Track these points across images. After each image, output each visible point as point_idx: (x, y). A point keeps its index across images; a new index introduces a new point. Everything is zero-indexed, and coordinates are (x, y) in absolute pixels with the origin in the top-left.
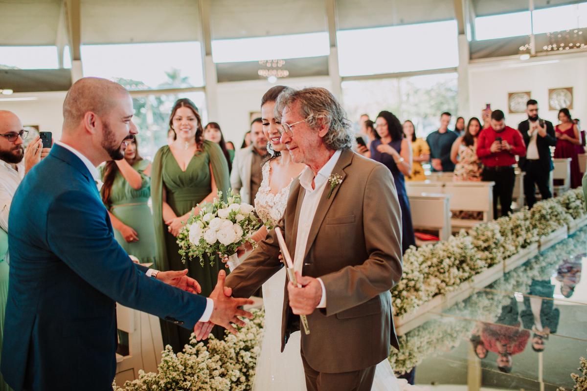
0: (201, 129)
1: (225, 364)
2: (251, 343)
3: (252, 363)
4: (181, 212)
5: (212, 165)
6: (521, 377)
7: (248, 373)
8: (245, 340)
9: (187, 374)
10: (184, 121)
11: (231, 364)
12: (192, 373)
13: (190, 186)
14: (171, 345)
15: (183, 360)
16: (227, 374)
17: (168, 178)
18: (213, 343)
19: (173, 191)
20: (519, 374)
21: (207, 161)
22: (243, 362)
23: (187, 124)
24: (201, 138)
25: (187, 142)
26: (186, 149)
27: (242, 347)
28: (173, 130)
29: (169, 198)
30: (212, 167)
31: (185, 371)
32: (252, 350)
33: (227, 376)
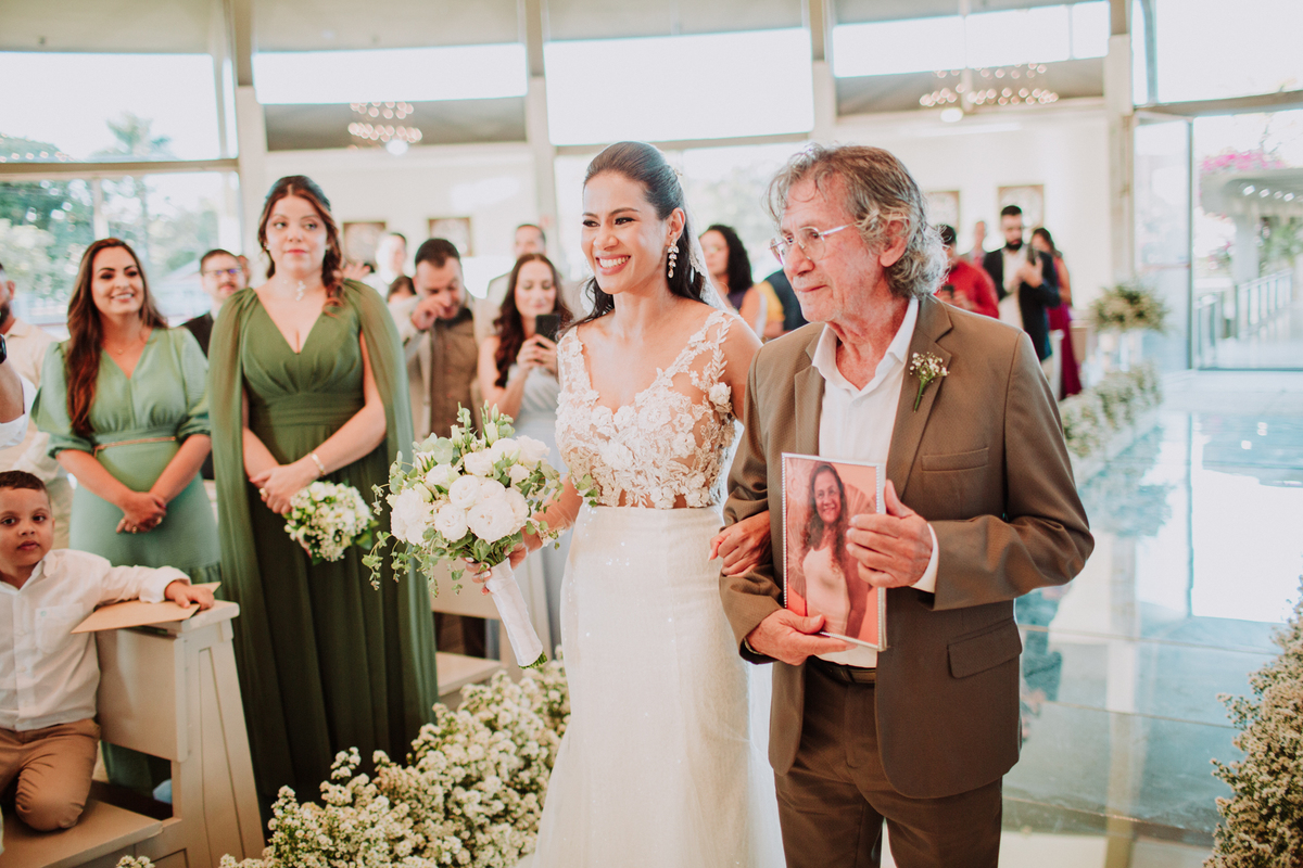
0: (336, 253)
1: (422, 824)
2: (477, 769)
3: (482, 816)
4: (290, 454)
5: (366, 339)
6: (1069, 807)
7: (473, 841)
8: (465, 762)
9: (338, 855)
10: (294, 230)
11: (434, 821)
12: (348, 852)
13: (314, 388)
14: (291, 787)
15: (325, 822)
16: (425, 847)
17: (258, 367)
18: (391, 775)
19: (268, 402)
20: (1062, 802)
21: (356, 329)
22: (463, 815)
23: (300, 237)
24: (336, 274)
25: (301, 283)
26: (298, 298)
27: (459, 780)
28: (268, 252)
29: (257, 417)
30: (367, 343)
31: (333, 849)
32: (480, 785)
33: (427, 853)
